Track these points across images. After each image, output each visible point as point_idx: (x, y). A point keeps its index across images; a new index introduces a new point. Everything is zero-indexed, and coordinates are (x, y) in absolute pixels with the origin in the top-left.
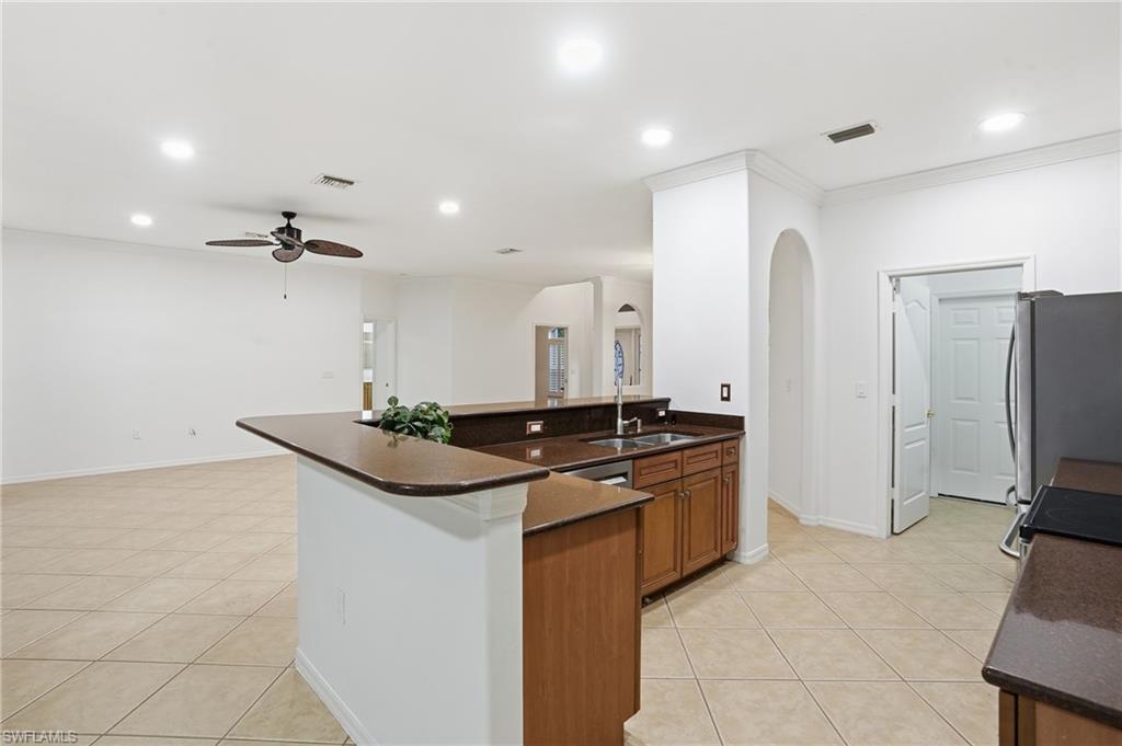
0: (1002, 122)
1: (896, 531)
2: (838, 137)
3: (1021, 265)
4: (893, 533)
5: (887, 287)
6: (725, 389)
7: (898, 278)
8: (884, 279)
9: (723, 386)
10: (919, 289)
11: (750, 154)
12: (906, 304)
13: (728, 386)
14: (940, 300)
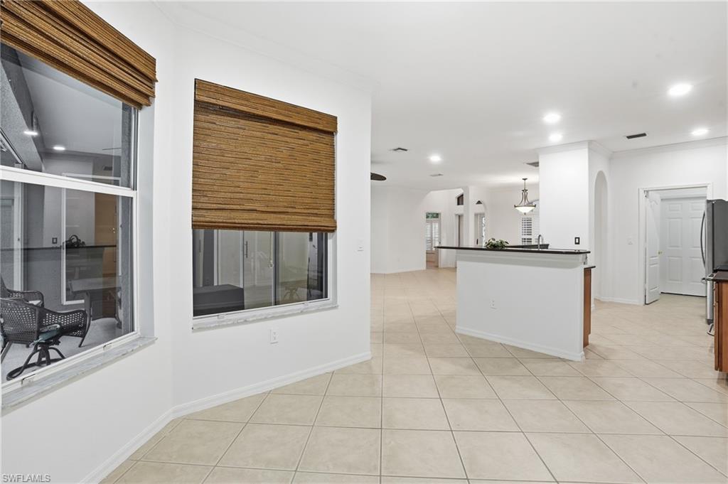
0: (700, 132)
1: (647, 302)
2: (629, 137)
3: (706, 187)
4: (645, 304)
5: (642, 195)
6: (577, 240)
7: (648, 191)
8: (642, 192)
9: (576, 238)
10: (656, 196)
11: (590, 142)
12: (651, 202)
13: (579, 238)
14: (662, 200)
